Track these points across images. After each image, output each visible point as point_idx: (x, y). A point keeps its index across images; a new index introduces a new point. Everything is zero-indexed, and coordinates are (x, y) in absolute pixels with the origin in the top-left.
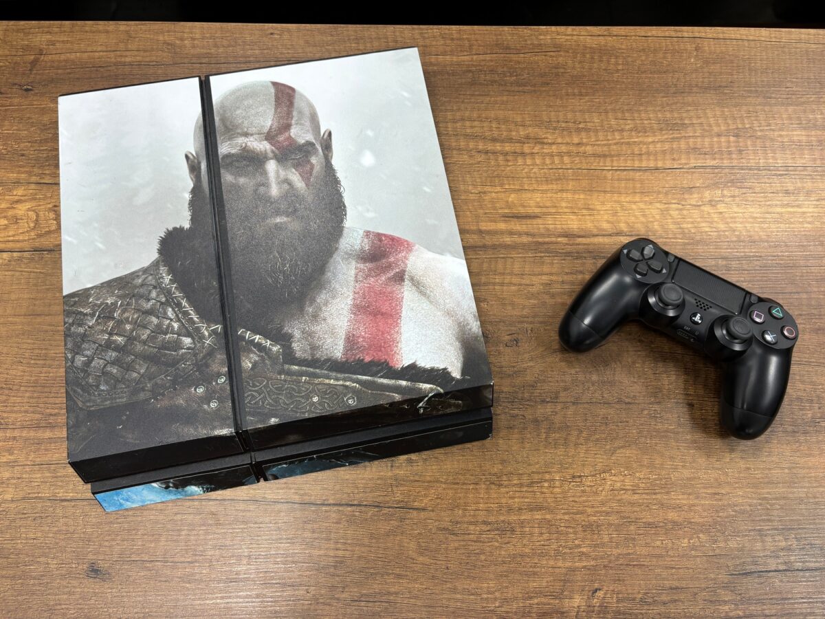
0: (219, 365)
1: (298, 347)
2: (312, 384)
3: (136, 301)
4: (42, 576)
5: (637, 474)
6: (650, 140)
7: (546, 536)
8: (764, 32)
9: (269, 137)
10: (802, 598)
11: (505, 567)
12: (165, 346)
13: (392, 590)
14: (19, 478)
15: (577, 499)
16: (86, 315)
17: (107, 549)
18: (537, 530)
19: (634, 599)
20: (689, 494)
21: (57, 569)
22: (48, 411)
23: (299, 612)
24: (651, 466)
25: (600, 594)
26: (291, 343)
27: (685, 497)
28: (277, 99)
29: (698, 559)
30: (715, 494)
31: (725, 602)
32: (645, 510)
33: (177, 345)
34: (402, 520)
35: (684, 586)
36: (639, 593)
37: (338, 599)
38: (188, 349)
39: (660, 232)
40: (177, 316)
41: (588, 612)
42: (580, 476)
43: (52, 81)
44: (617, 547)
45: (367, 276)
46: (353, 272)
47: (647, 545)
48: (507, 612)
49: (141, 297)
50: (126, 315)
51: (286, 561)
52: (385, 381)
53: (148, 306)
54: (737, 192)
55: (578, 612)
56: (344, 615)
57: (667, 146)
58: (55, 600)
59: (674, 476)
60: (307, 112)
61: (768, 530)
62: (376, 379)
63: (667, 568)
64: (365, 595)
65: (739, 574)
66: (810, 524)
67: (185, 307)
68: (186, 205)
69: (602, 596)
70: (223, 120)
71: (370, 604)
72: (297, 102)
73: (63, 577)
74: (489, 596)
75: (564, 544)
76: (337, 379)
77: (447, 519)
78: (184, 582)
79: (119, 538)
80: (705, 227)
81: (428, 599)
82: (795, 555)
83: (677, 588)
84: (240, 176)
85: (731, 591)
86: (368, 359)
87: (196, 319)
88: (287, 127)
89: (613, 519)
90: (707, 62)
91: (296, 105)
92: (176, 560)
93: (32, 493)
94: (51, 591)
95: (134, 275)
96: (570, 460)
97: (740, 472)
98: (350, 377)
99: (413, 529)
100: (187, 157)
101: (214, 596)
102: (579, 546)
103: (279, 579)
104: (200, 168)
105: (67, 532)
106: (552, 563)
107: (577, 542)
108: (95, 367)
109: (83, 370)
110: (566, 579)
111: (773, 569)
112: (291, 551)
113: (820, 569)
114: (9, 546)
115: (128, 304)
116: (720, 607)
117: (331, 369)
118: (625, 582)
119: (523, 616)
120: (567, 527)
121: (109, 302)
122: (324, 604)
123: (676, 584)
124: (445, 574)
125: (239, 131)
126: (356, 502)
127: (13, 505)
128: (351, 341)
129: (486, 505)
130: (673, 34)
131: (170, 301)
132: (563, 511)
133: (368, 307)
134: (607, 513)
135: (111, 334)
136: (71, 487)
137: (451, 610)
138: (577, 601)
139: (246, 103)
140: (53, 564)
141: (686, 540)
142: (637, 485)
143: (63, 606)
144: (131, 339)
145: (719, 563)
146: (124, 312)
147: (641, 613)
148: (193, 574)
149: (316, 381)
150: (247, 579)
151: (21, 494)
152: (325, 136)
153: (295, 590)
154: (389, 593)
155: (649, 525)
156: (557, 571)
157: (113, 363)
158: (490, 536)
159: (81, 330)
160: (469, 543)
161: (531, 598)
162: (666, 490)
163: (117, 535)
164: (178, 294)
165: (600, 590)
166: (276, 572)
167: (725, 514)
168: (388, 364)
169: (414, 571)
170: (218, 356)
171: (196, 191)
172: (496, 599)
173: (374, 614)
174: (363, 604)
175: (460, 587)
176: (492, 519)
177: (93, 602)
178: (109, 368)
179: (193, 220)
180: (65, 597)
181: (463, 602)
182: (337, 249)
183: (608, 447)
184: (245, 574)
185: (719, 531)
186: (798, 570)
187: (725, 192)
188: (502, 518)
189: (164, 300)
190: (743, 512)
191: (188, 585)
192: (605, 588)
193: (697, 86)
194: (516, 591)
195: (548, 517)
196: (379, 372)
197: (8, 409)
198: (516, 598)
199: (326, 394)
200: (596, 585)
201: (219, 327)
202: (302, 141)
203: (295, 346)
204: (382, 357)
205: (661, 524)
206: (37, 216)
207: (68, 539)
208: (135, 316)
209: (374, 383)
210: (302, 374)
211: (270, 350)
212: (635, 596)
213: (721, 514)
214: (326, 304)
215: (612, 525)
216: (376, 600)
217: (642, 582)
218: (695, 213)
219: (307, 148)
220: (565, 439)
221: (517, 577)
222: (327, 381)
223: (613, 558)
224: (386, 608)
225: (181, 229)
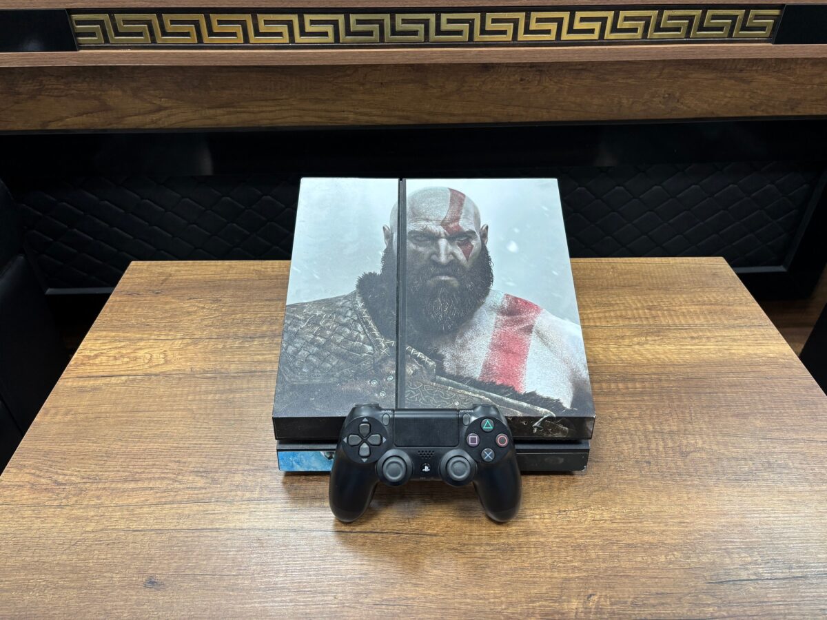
0: (389, 368)
1: (448, 366)
2: (455, 392)
3: (337, 317)
4: (105, 587)
5: (613, 509)
6: (589, 312)
7: (541, 554)
8: (657, 259)
9: (444, 224)
10: (778, 601)
11: (509, 578)
12: (352, 349)
13: (410, 596)
14: (101, 516)
15: (565, 527)
16: (299, 320)
17: (165, 566)
18: (533, 550)
19: (626, 603)
20: (660, 523)
21: (119, 582)
22: (135, 470)
23: (327, 614)
24: (623, 503)
25: (595, 598)
26: (443, 362)
27: (656, 525)
28: (452, 200)
29: (677, 571)
30: (681, 523)
31: (709, 605)
32: (624, 535)
33: (362, 350)
34: (417, 543)
35: (669, 592)
36: (629, 597)
37: (362, 603)
38: (370, 353)
39: (605, 359)
40: (364, 330)
41: (585, 613)
42: (565, 511)
43: (176, 288)
44: (604, 562)
45: (503, 325)
46: (494, 321)
47: (630, 560)
48: (513, 613)
49: (340, 314)
50: (328, 324)
51: (318, 574)
52: (511, 401)
53: (345, 321)
54: (656, 338)
55: (576, 613)
56: (367, 615)
57: (601, 315)
58: (112, 606)
59: (644, 510)
60: (472, 211)
61: (733, 549)
62: (504, 398)
63: (650, 578)
64: (386, 600)
65: (716, 583)
66: (769, 544)
67: (370, 325)
68: (380, 259)
69: (596, 600)
70: (412, 208)
71: (390, 608)
72: (466, 204)
73: (123, 588)
74: (496, 600)
75: (557, 560)
76: (475, 393)
77: (455, 542)
78: (227, 590)
79: (177, 557)
80: (637, 357)
81: (441, 603)
82: (762, 568)
83: (662, 594)
84: (420, 246)
85: (712, 596)
86: (499, 383)
87: (377, 334)
88: (458, 219)
89: (597, 541)
90: (621, 274)
91: (465, 205)
92: (223, 573)
93: (111, 526)
94: (111, 599)
95: (338, 299)
96: (555, 500)
97: (699, 507)
98: (484, 393)
99: (427, 549)
100: (384, 228)
101: (253, 601)
102: (571, 561)
103: (311, 587)
104: (392, 237)
105: (134, 553)
106: (548, 574)
107: (568, 558)
108: (301, 355)
109: (292, 356)
110: (564, 586)
111: (745, 578)
112: (322, 567)
113: (788, 578)
114: (81, 565)
115: (330, 317)
116: (705, 609)
117: (471, 385)
118: (616, 589)
119: (527, 616)
120: (558, 547)
121: (317, 314)
122: (349, 607)
123: (661, 590)
124: (456, 583)
125: (423, 217)
126: (378, 531)
127: (92, 535)
128: (487, 368)
129: (489, 532)
130: (595, 261)
131: (360, 320)
132: (554, 536)
133: (503, 346)
134: (592, 537)
135: (315, 335)
136: (144, 521)
137: (462, 611)
138: (575, 604)
139: (430, 199)
140: (117, 577)
141: (663, 557)
142: (614, 517)
143: (119, 611)
144: (329, 341)
145: (696, 574)
146: (326, 322)
147: (634, 614)
148: (236, 584)
149: (459, 391)
150: (283, 588)
151: (101, 527)
152: (484, 228)
153: (324, 596)
154: (407, 598)
155: (629, 545)
156: (554, 580)
157: (314, 355)
158: (494, 554)
159: (295, 329)
160: (476, 559)
161: (533, 602)
162: (640, 520)
163: (176, 555)
164: (366, 316)
165: (594, 595)
166: (308, 582)
167: (693, 537)
168: (514, 388)
169: (428, 581)
170: (390, 362)
171: (388, 251)
172: (502, 603)
173: (394, 615)
174: (384, 607)
175: (469, 593)
176: (494, 542)
177: (146, 607)
178: (310, 358)
179: (383, 269)
180: (122, 603)
181: (472, 606)
182: (483, 303)
183: (585, 491)
184: (281, 584)
185: (690, 550)
186: (767, 579)
187: (648, 338)
188: (502, 541)
189: (356, 318)
190: (708, 536)
191: (231, 593)
192: (598, 594)
193: (616, 285)
194: (519, 596)
195: (541, 539)
196: (506, 393)
197: (104, 469)
198: (520, 602)
199: (465, 401)
200: (590, 592)
201: (393, 343)
202: (466, 229)
203: (446, 364)
204: (510, 383)
205: (639, 545)
206: (152, 356)
207: (134, 559)
208: (334, 326)
209: (502, 400)
210: (449, 384)
211: (427, 363)
212: (626, 600)
213: (689, 537)
214: (471, 339)
215: (597, 545)
216: (395, 603)
217: (630, 589)
218: (629, 350)
219: (470, 235)
220: (550, 486)
221: (519, 585)
222: (466, 393)
223: (601, 570)
224: (404, 610)
225: (374, 274)
